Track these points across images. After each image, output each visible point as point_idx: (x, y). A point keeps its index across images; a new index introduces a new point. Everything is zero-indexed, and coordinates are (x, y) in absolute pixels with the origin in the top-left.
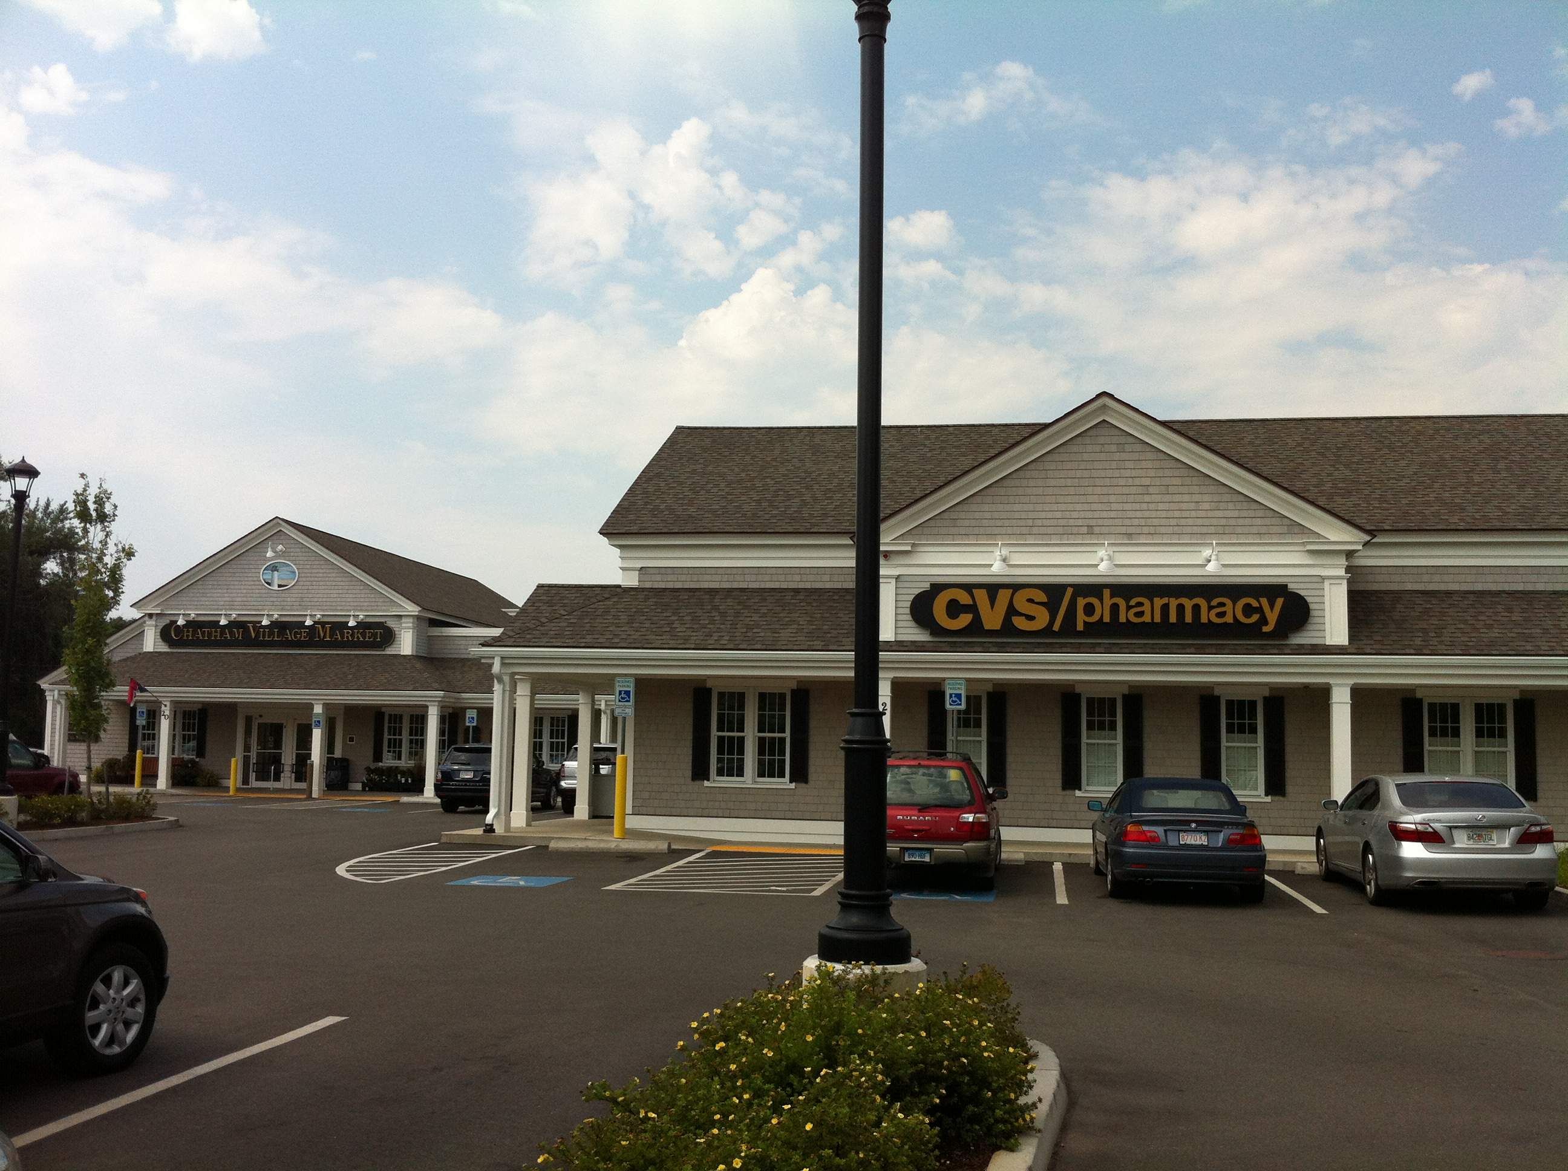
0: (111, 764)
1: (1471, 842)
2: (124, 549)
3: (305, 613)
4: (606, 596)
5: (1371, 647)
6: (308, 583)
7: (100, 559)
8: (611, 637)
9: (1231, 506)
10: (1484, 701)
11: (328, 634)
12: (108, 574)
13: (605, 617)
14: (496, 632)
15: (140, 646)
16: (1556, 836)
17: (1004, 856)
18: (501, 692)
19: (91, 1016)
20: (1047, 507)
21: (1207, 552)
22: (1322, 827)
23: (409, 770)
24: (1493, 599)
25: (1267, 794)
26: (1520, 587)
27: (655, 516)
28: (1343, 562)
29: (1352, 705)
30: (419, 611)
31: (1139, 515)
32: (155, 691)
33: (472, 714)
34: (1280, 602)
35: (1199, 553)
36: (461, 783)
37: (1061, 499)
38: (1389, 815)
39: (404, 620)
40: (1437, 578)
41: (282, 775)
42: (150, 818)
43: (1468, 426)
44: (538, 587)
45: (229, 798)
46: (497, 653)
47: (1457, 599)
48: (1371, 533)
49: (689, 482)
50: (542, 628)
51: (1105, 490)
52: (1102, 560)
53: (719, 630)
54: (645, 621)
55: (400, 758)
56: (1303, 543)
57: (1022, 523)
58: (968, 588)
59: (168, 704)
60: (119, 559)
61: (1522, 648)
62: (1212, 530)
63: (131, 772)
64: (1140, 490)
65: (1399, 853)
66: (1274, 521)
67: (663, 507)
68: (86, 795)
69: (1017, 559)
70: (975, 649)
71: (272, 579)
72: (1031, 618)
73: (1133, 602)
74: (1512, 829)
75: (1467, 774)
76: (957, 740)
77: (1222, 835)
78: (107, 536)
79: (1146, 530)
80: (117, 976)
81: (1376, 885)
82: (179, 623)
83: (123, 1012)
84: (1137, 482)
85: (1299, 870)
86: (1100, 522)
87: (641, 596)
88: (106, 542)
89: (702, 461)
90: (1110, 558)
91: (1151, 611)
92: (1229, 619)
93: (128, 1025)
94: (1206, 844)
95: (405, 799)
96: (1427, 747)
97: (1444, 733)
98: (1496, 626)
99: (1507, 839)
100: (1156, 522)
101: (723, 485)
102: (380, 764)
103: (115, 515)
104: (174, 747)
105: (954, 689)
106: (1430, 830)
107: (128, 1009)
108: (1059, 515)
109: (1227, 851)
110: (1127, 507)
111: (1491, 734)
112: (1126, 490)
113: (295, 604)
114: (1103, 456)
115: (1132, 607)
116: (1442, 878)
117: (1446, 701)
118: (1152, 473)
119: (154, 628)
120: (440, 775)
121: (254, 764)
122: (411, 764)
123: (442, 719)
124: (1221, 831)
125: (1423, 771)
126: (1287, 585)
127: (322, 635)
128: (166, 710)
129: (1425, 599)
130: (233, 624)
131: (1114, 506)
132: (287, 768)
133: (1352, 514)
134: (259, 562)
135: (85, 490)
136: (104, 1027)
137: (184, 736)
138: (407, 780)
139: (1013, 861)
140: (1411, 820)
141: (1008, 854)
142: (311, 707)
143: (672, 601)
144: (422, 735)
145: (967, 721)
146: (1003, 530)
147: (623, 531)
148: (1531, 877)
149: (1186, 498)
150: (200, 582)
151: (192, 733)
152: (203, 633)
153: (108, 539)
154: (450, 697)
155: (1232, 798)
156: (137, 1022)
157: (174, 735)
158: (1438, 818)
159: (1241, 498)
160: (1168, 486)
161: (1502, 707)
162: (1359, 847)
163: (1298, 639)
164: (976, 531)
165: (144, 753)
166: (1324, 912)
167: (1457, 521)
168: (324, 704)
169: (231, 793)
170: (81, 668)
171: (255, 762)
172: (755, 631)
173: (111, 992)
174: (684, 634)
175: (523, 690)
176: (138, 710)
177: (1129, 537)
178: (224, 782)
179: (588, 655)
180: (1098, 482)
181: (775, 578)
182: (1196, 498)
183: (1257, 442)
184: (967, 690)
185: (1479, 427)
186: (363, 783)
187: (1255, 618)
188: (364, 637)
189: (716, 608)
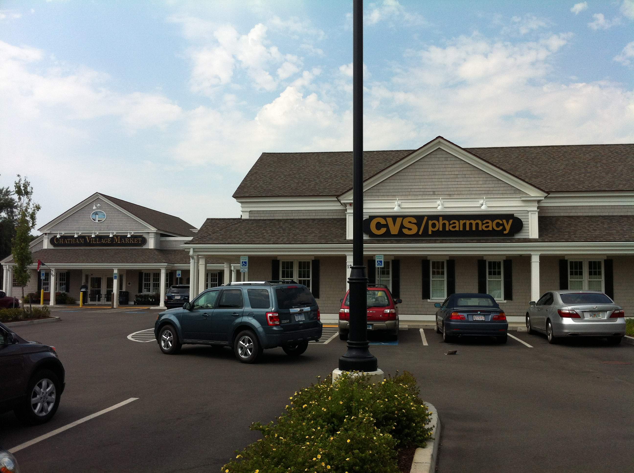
0: (31, 295)
1: (591, 317)
2: (36, 207)
3: (110, 232)
4: (236, 223)
5: (548, 239)
6: (111, 220)
7: (26, 210)
8: (238, 239)
9: (491, 182)
10: (593, 260)
11: (119, 241)
12: (30, 216)
13: (235, 232)
14: (190, 238)
15: (41, 247)
16: (625, 315)
17: (400, 326)
18: (193, 263)
19: (34, 400)
20: (416, 184)
21: (481, 201)
22: (528, 312)
23: (153, 296)
24: (596, 219)
25: (505, 300)
26: (607, 214)
27: (255, 190)
28: (536, 204)
29: (540, 263)
30: (156, 231)
31: (454, 186)
32: (48, 265)
33: (179, 272)
34: (511, 221)
35: (478, 202)
36: (175, 301)
37: (422, 180)
38: (557, 307)
39: (150, 234)
40: (574, 211)
41: (101, 299)
42: (48, 317)
43: (585, 149)
44: (207, 219)
45: (79, 309)
46: (191, 247)
47: (582, 219)
48: (548, 193)
49: (269, 175)
50: (209, 236)
51: (440, 177)
52: (439, 205)
53: (283, 236)
54: (252, 233)
55: (149, 291)
56: (520, 197)
57: (406, 190)
58: (384, 217)
59: (54, 270)
60: (34, 210)
61: (609, 239)
62: (483, 192)
63: (39, 299)
64: (455, 176)
65: (562, 322)
66: (509, 188)
67: (258, 186)
68: (22, 308)
69: (404, 205)
70: (388, 242)
71: (96, 218)
72: (410, 229)
73: (451, 222)
74: (608, 312)
75: (585, 290)
76: (380, 280)
77: (490, 316)
78: (29, 200)
79: (456, 193)
80: (44, 383)
81: (552, 336)
82: (57, 237)
83: (47, 398)
84: (453, 173)
85: (519, 330)
86: (438, 190)
87: (250, 223)
88: (29, 203)
89: (274, 167)
90: (442, 205)
91: (458, 226)
92: (490, 228)
93: (49, 403)
94: (484, 320)
95: (152, 308)
96: (569, 279)
97: (576, 274)
98: (597, 230)
99: (606, 316)
100: (461, 189)
101: (282, 176)
102: (141, 294)
103: (32, 192)
104: (56, 288)
105: (379, 259)
106: (575, 313)
107: (49, 397)
108: (421, 187)
109: (493, 323)
110: (449, 183)
111: (595, 274)
112: (448, 177)
113: (105, 228)
114: (439, 163)
115: (451, 224)
116: (579, 332)
117: (577, 260)
118: (459, 169)
119: (47, 239)
120: (167, 298)
121: (89, 294)
122: (154, 293)
123: (167, 275)
124: (490, 315)
125: (568, 289)
126: (514, 214)
127: (117, 241)
128: (53, 273)
129: (568, 219)
130: (80, 237)
131: (444, 183)
132: (103, 296)
133: (539, 185)
134: (90, 211)
135: (19, 182)
136: (39, 405)
137: (60, 283)
138: (152, 300)
139: (404, 328)
140: (567, 309)
141: (402, 326)
142: (113, 270)
143: (263, 224)
144: (158, 281)
145: (384, 272)
146: (398, 194)
147: (242, 196)
148: (615, 331)
149: (473, 179)
150: (66, 220)
151: (63, 282)
152: (68, 241)
153: (30, 202)
154: (170, 266)
155: (493, 301)
156: (52, 402)
157: (56, 283)
158: (578, 308)
159: (495, 179)
160: (465, 174)
161: (599, 263)
162: (545, 320)
163: (518, 236)
164: (388, 194)
165: (44, 291)
166: (532, 347)
167: (582, 188)
168: (118, 269)
169: (80, 306)
170: (19, 256)
171: (90, 293)
172: (297, 236)
173: (42, 390)
174: (268, 238)
175: (202, 262)
176: (42, 273)
177: (450, 196)
178: (77, 302)
179: (230, 247)
180: (437, 173)
181: (305, 214)
182: (477, 179)
183: (500, 157)
184: (384, 259)
185: (589, 149)
186: (134, 301)
187: (501, 228)
188: (134, 242)
189: (281, 227)
